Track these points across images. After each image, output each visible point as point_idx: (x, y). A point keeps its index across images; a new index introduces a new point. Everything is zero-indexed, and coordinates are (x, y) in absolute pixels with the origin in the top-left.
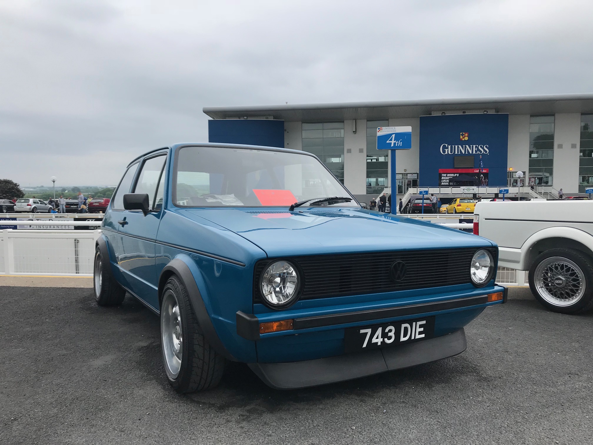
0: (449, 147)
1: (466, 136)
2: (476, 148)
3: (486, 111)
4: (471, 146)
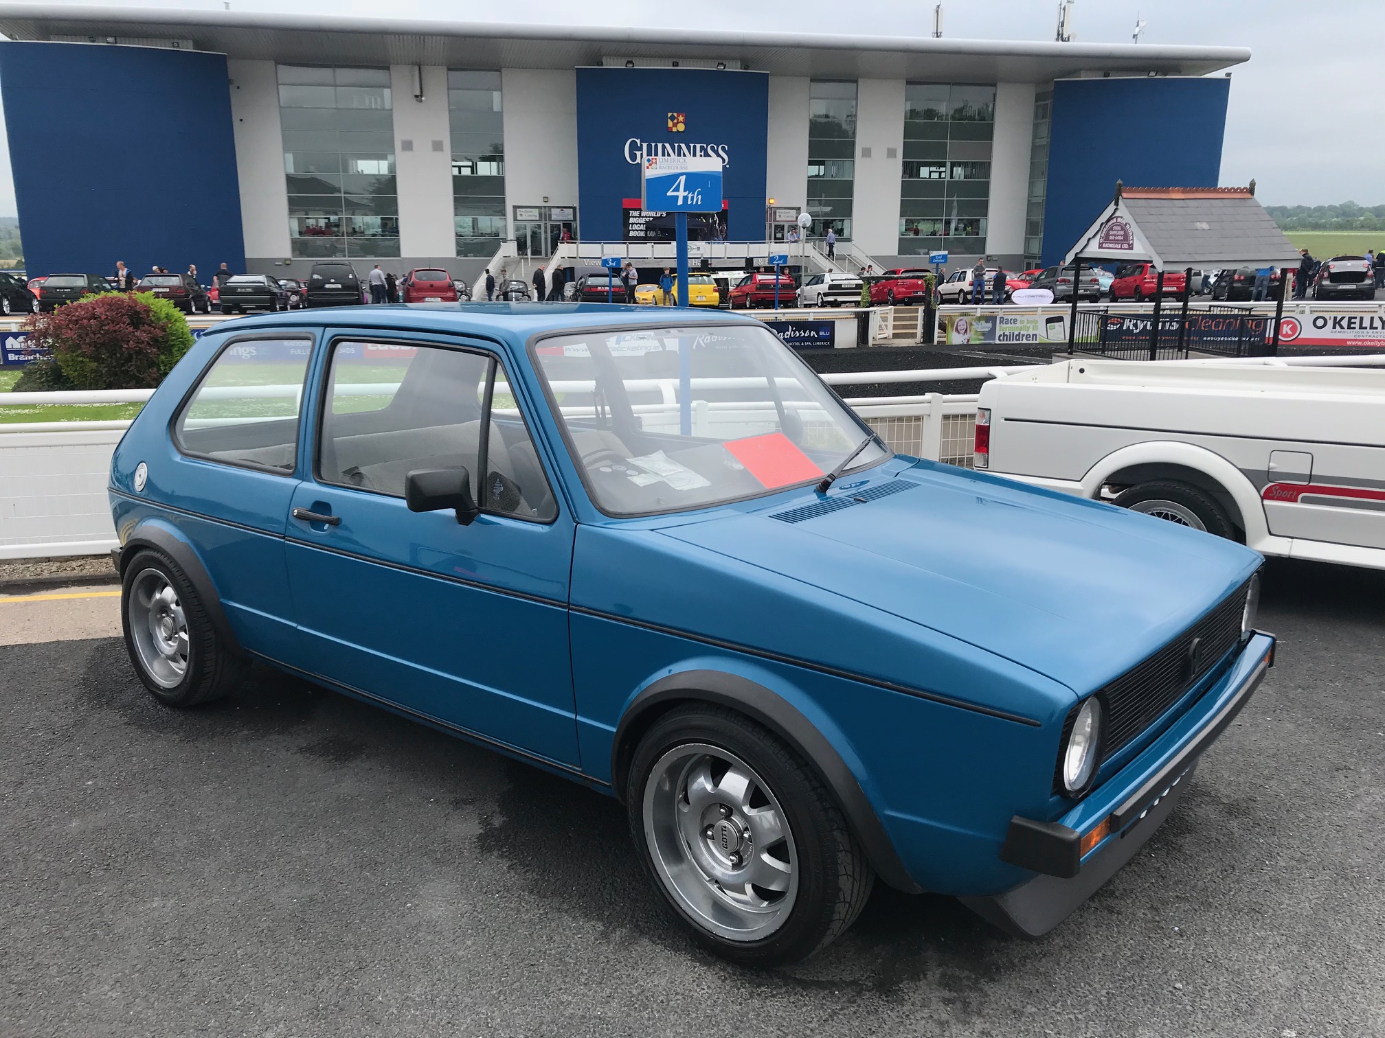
0: (645, 145)
1: (681, 122)
2: (701, 152)
3: (722, 64)
4: (692, 145)
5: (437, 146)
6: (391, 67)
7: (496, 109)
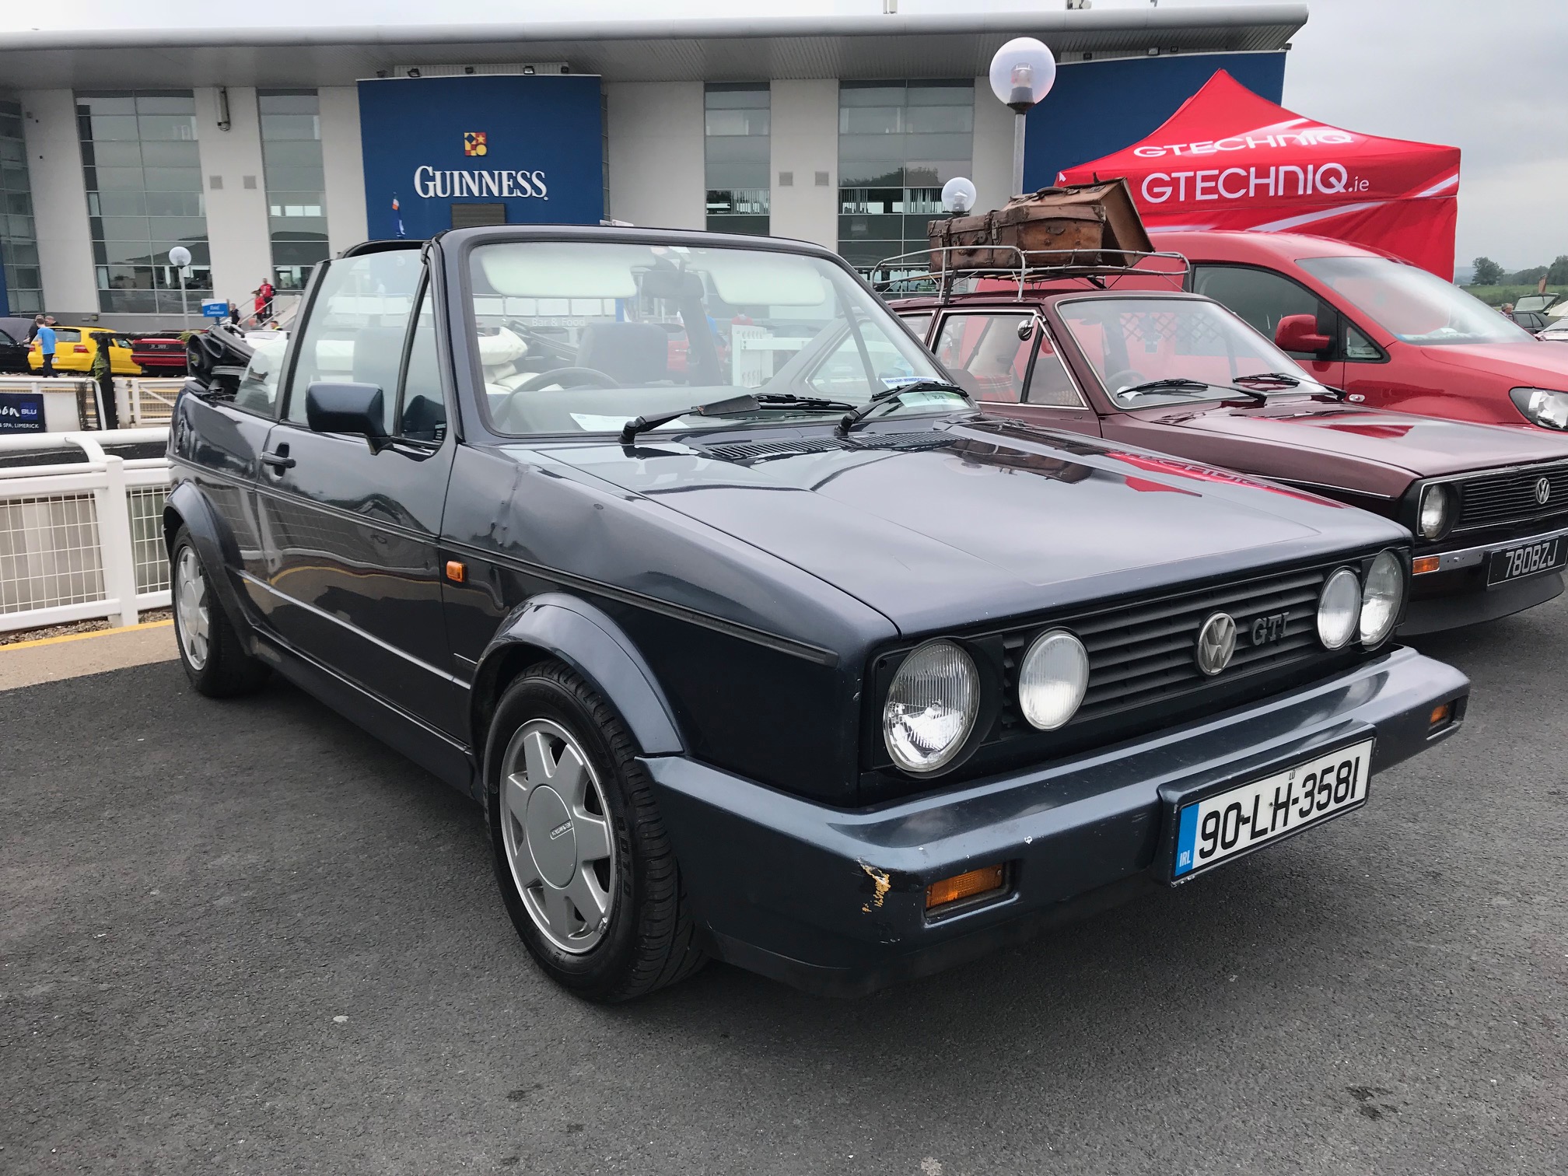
0: (438, 174)
1: (481, 144)
2: (509, 181)
3: (530, 67)
4: (496, 173)
5: (250, 183)
6: (196, 92)
7: (317, 137)
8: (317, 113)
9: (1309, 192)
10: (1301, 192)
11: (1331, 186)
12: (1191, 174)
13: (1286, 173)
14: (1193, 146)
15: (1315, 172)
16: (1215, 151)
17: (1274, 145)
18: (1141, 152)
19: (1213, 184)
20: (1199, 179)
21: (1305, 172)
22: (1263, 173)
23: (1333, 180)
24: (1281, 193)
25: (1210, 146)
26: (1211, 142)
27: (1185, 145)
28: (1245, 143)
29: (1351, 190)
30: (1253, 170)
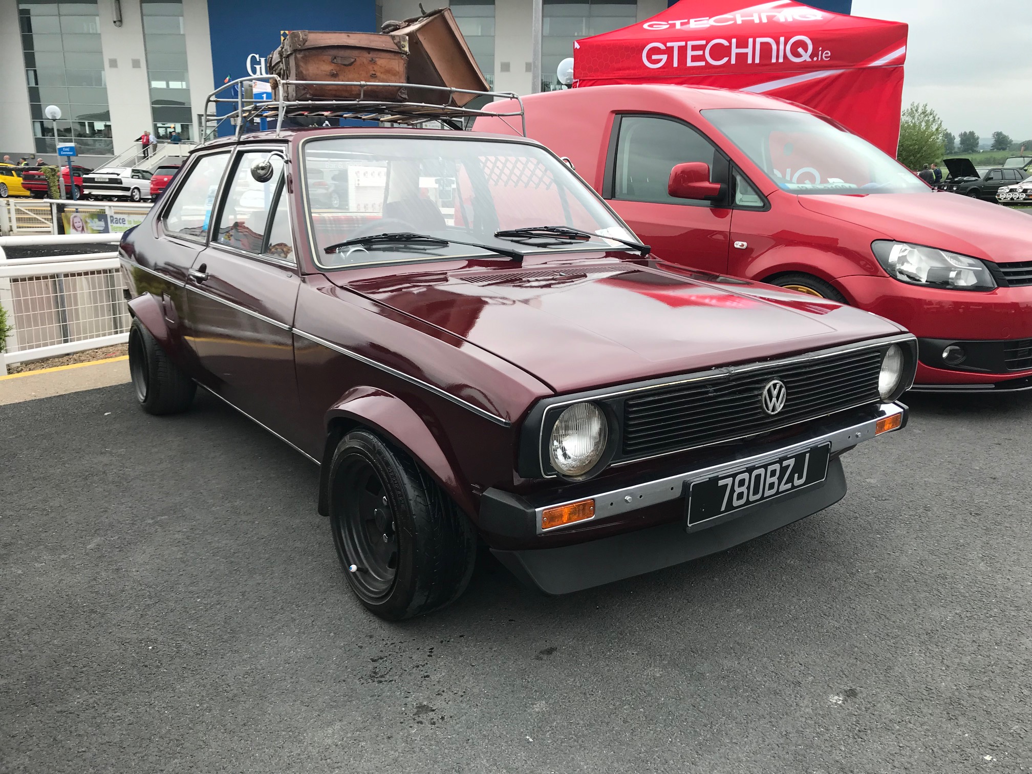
5: (136, 64)
6: (99, 1)
7: (182, 32)
8: (182, 16)
9: (781, 60)
10: (774, 60)
11: (799, 55)
12: (683, 44)
13: (762, 43)
14: (692, 21)
15: (786, 44)
16: (708, 26)
17: (757, 21)
18: (649, 26)
19: (700, 53)
20: (689, 48)
21: (778, 43)
22: (742, 44)
23: (800, 50)
24: (757, 61)
25: (706, 22)
26: (708, 18)
27: (686, 21)
28: (735, 19)
29: (815, 59)
30: (734, 41)
